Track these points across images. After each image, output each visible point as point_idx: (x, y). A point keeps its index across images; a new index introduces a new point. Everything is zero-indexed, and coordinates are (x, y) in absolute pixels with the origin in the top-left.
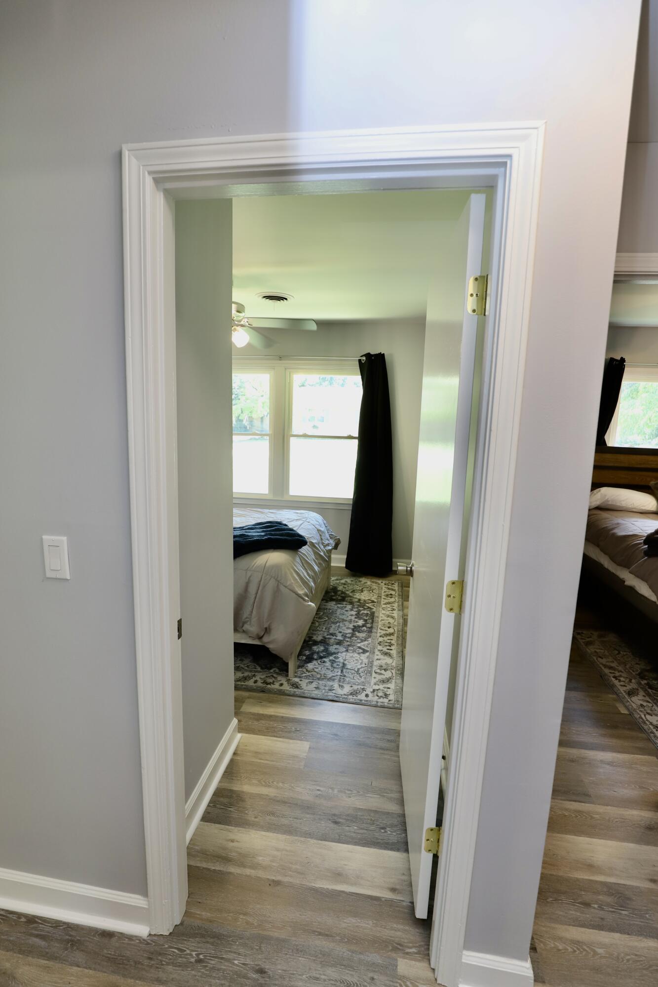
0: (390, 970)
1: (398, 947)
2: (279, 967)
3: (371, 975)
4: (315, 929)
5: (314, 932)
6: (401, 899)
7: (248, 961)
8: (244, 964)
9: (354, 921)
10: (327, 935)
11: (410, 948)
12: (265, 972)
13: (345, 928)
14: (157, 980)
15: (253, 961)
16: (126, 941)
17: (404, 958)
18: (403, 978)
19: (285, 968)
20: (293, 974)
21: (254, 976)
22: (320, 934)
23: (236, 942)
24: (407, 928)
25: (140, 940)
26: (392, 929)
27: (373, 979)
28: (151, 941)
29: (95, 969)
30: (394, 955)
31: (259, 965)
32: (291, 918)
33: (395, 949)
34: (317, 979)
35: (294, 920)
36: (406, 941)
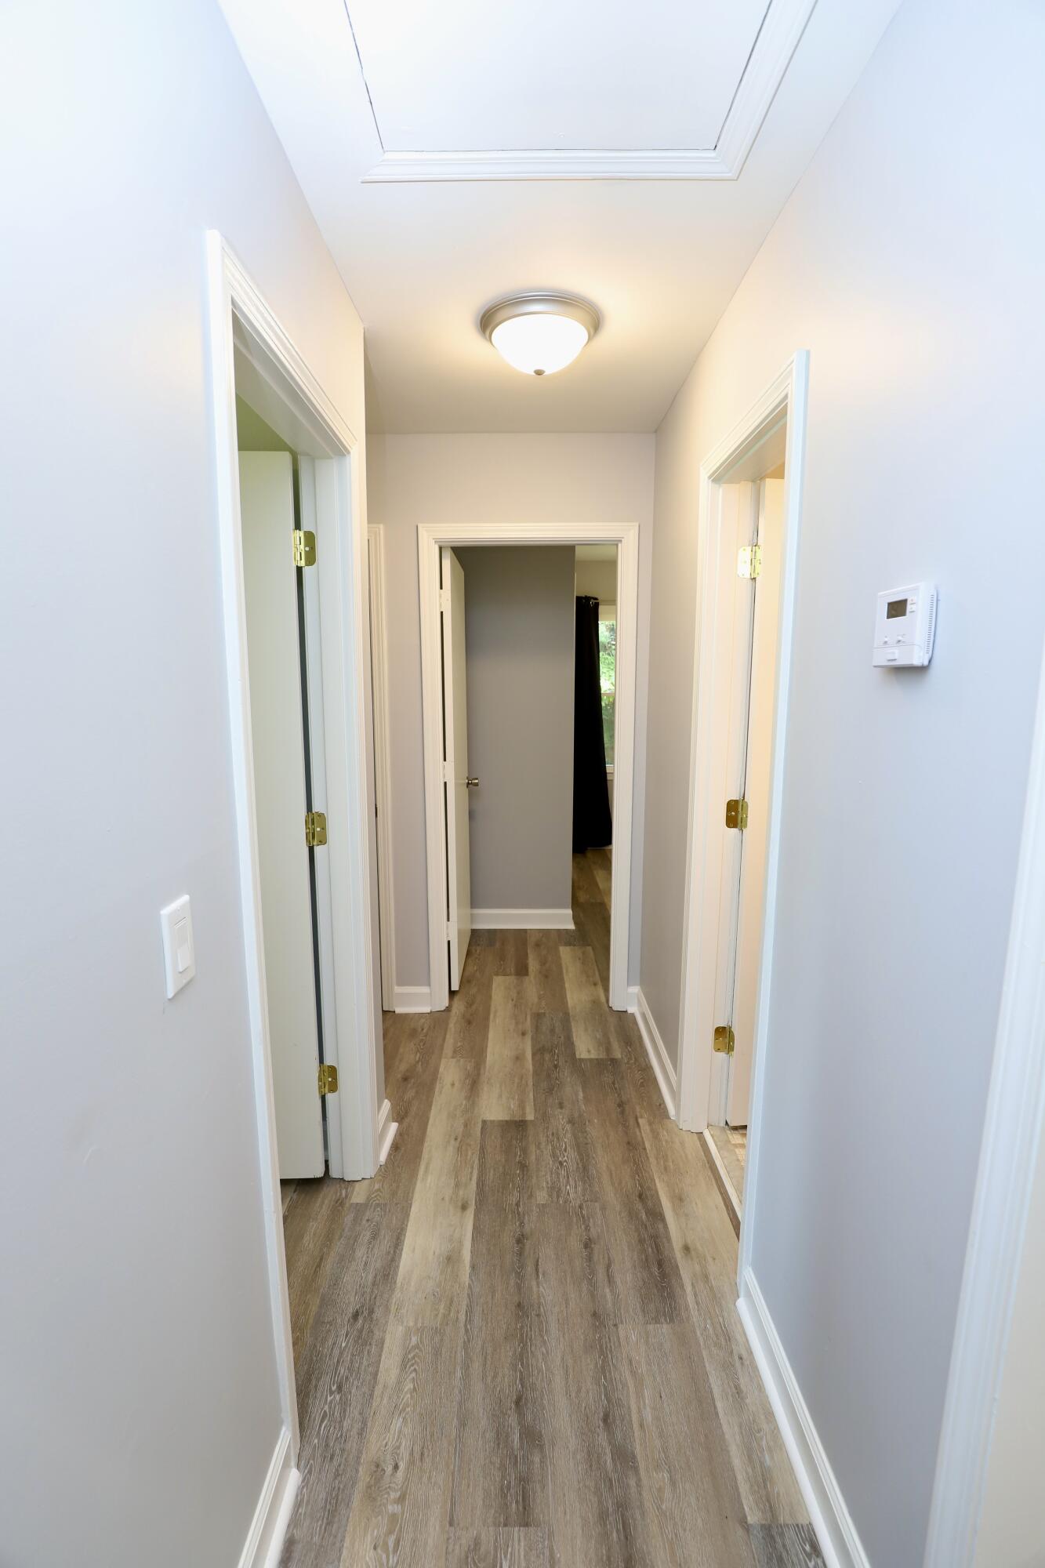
0: (360, 1209)
1: (340, 1203)
2: (352, 1299)
3: (364, 1222)
4: (312, 1272)
5: (315, 1272)
6: (289, 1199)
7: (344, 1332)
8: (347, 1336)
9: (308, 1237)
10: (321, 1259)
11: (341, 1194)
12: (357, 1312)
13: (315, 1245)
14: (361, 1434)
15: (344, 1327)
16: (302, 1510)
17: (351, 1197)
18: (368, 1199)
19: (353, 1294)
20: (360, 1285)
21: (361, 1321)
22: (319, 1266)
23: (319, 1351)
24: (321, 1196)
25: (303, 1487)
26: (321, 1207)
27: (368, 1220)
28: (306, 1468)
29: (342, 1541)
30: (347, 1205)
31: (349, 1320)
32: (295, 1297)
33: (342, 1204)
34: (366, 1264)
35: (299, 1293)
36: (334, 1197)
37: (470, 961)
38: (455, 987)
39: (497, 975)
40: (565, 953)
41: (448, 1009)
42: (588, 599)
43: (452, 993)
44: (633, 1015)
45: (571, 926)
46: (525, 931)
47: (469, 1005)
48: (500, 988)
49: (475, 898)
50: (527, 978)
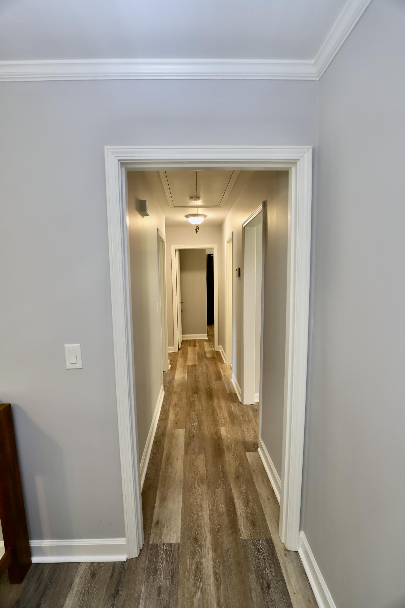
37: (182, 345)
38: (180, 348)
39: (189, 347)
40: (205, 343)
41: (178, 352)
42: (211, 255)
43: (179, 349)
44: (220, 352)
45: (207, 338)
46: (195, 340)
47: (183, 351)
48: (190, 349)
49: (183, 333)
50: (196, 347)
